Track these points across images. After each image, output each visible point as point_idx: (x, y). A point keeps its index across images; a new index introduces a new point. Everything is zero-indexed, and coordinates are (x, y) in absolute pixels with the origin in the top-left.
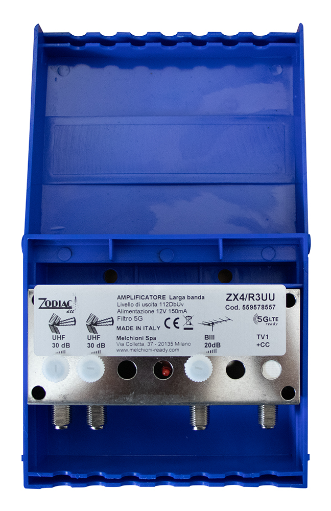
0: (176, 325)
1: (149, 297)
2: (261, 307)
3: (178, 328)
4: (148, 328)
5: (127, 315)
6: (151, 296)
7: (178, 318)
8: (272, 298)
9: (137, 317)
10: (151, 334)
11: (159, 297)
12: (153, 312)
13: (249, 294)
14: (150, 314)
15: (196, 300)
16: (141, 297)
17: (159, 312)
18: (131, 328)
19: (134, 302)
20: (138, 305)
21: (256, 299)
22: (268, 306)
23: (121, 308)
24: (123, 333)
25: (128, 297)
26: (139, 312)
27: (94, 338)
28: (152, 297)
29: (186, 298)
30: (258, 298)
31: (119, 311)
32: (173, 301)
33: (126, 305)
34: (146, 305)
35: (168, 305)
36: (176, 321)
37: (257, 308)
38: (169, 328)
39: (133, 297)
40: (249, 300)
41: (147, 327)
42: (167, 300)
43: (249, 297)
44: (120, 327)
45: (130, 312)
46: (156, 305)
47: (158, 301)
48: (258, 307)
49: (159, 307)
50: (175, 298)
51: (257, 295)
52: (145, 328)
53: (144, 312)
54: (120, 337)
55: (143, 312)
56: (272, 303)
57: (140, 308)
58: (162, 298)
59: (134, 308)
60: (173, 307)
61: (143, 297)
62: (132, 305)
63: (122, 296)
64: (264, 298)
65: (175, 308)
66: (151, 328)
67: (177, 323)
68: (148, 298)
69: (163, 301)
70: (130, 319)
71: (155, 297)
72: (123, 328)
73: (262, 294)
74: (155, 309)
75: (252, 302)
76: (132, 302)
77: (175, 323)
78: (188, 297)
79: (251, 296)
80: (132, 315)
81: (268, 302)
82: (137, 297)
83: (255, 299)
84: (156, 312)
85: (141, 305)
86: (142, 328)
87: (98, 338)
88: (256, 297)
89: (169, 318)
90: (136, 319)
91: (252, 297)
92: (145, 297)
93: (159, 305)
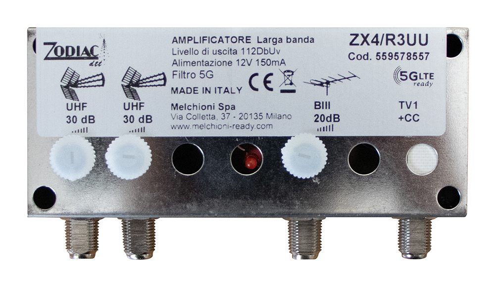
0: (268, 85)
1: (225, 40)
2: (405, 56)
3: (271, 90)
4: (223, 90)
5: (188, 69)
6: (227, 37)
7: (271, 74)
8: (423, 42)
9: (205, 73)
10: (226, 99)
11: (241, 39)
12: (230, 63)
13: (387, 35)
14: (225, 68)
15: (300, 45)
16: (211, 40)
17: (240, 64)
18: (195, 90)
19: (200, 47)
20: (205, 52)
21: (398, 43)
22: (418, 55)
23: (177, 58)
24: (181, 99)
25: (190, 39)
26: (207, 64)
27: (135, 108)
28: (229, 39)
29: (284, 40)
30: (401, 42)
31: (175, 63)
32: (263, 45)
33: (186, 52)
34: (220, 52)
35: (256, 52)
36: (268, 79)
37: (400, 58)
38: (257, 90)
39: (197, 40)
40: (387, 44)
41: (220, 88)
42: (254, 43)
43: (387, 40)
44: (177, 89)
45: (193, 64)
46: (236, 52)
47: (239, 46)
48: (400, 55)
49: (240, 56)
50: (266, 40)
51: (399, 36)
52: (218, 90)
53: (216, 64)
54: (177, 105)
55: (214, 64)
56: (424, 49)
57: (209, 58)
58: (244, 40)
59: (200, 57)
60: (263, 56)
61: (214, 40)
62: (196, 52)
63: (180, 38)
64: (412, 42)
65: (266, 57)
66: (226, 91)
67: (270, 82)
68: (222, 41)
69: (246, 46)
70: (193, 76)
71: (234, 40)
72: (182, 91)
73: (408, 35)
74: (233, 58)
75: (391, 48)
76: (195, 47)
77: (266, 82)
78: (287, 39)
79: (390, 37)
80: (197, 69)
81: (418, 48)
82: (204, 39)
83: (396, 43)
84: (235, 63)
85: (211, 52)
86: (213, 91)
87: (140, 106)
88: (398, 40)
89: (256, 74)
90: (202, 76)
91: (392, 40)
92: (217, 40)
93: (240, 52)
